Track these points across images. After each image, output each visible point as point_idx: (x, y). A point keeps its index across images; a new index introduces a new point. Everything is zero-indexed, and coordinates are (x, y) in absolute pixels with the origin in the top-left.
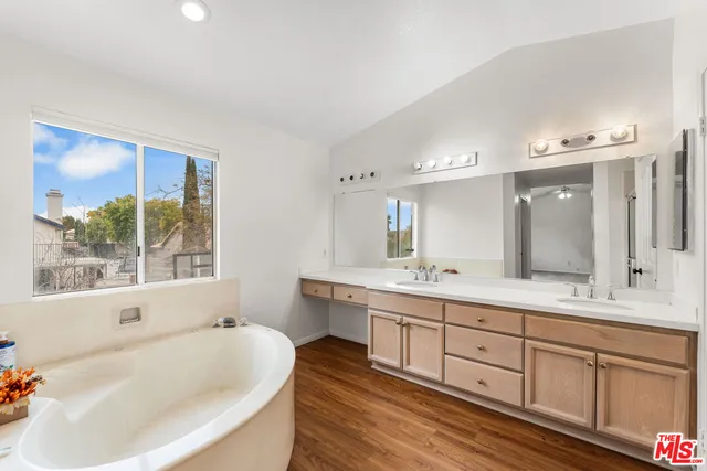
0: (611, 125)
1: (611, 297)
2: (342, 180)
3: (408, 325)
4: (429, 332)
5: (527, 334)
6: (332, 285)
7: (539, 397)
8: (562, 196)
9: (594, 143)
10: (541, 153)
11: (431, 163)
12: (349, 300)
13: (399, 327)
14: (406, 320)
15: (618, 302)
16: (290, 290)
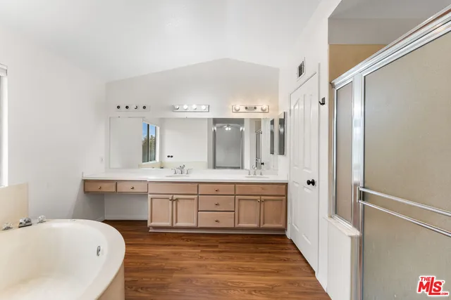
0: (262, 104)
1: (261, 174)
2: (118, 107)
3: (177, 199)
4: (189, 201)
5: (237, 193)
6: (116, 182)
7: (241, 220)
8: (227, 129)
9: (256, 111)
10: (237, 111)
11: (185, 107)
12: (132, 190)
13: (171, 202)
14: (175, 197)
15: (264, 176)
16: (75, 190)
